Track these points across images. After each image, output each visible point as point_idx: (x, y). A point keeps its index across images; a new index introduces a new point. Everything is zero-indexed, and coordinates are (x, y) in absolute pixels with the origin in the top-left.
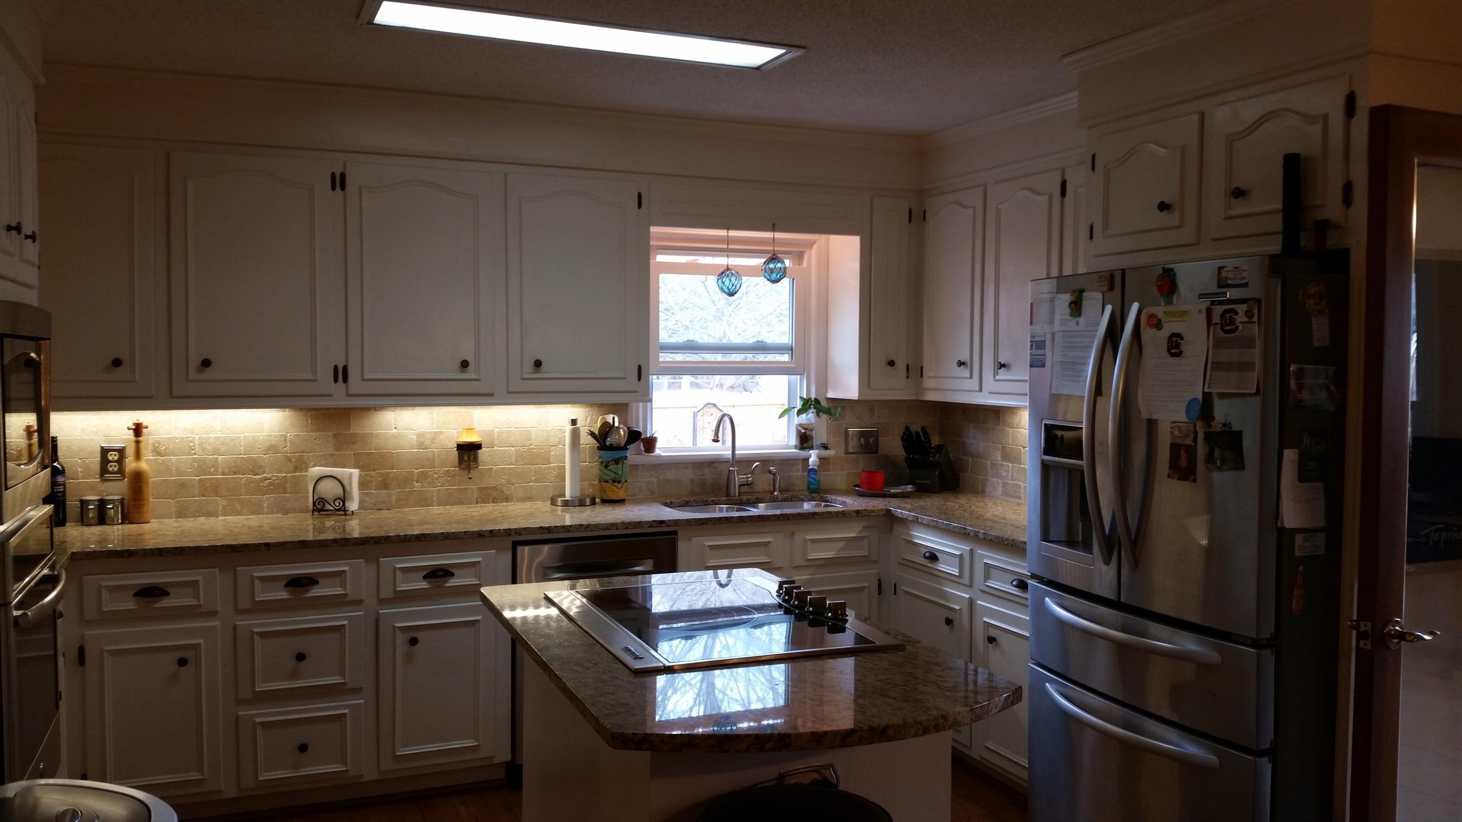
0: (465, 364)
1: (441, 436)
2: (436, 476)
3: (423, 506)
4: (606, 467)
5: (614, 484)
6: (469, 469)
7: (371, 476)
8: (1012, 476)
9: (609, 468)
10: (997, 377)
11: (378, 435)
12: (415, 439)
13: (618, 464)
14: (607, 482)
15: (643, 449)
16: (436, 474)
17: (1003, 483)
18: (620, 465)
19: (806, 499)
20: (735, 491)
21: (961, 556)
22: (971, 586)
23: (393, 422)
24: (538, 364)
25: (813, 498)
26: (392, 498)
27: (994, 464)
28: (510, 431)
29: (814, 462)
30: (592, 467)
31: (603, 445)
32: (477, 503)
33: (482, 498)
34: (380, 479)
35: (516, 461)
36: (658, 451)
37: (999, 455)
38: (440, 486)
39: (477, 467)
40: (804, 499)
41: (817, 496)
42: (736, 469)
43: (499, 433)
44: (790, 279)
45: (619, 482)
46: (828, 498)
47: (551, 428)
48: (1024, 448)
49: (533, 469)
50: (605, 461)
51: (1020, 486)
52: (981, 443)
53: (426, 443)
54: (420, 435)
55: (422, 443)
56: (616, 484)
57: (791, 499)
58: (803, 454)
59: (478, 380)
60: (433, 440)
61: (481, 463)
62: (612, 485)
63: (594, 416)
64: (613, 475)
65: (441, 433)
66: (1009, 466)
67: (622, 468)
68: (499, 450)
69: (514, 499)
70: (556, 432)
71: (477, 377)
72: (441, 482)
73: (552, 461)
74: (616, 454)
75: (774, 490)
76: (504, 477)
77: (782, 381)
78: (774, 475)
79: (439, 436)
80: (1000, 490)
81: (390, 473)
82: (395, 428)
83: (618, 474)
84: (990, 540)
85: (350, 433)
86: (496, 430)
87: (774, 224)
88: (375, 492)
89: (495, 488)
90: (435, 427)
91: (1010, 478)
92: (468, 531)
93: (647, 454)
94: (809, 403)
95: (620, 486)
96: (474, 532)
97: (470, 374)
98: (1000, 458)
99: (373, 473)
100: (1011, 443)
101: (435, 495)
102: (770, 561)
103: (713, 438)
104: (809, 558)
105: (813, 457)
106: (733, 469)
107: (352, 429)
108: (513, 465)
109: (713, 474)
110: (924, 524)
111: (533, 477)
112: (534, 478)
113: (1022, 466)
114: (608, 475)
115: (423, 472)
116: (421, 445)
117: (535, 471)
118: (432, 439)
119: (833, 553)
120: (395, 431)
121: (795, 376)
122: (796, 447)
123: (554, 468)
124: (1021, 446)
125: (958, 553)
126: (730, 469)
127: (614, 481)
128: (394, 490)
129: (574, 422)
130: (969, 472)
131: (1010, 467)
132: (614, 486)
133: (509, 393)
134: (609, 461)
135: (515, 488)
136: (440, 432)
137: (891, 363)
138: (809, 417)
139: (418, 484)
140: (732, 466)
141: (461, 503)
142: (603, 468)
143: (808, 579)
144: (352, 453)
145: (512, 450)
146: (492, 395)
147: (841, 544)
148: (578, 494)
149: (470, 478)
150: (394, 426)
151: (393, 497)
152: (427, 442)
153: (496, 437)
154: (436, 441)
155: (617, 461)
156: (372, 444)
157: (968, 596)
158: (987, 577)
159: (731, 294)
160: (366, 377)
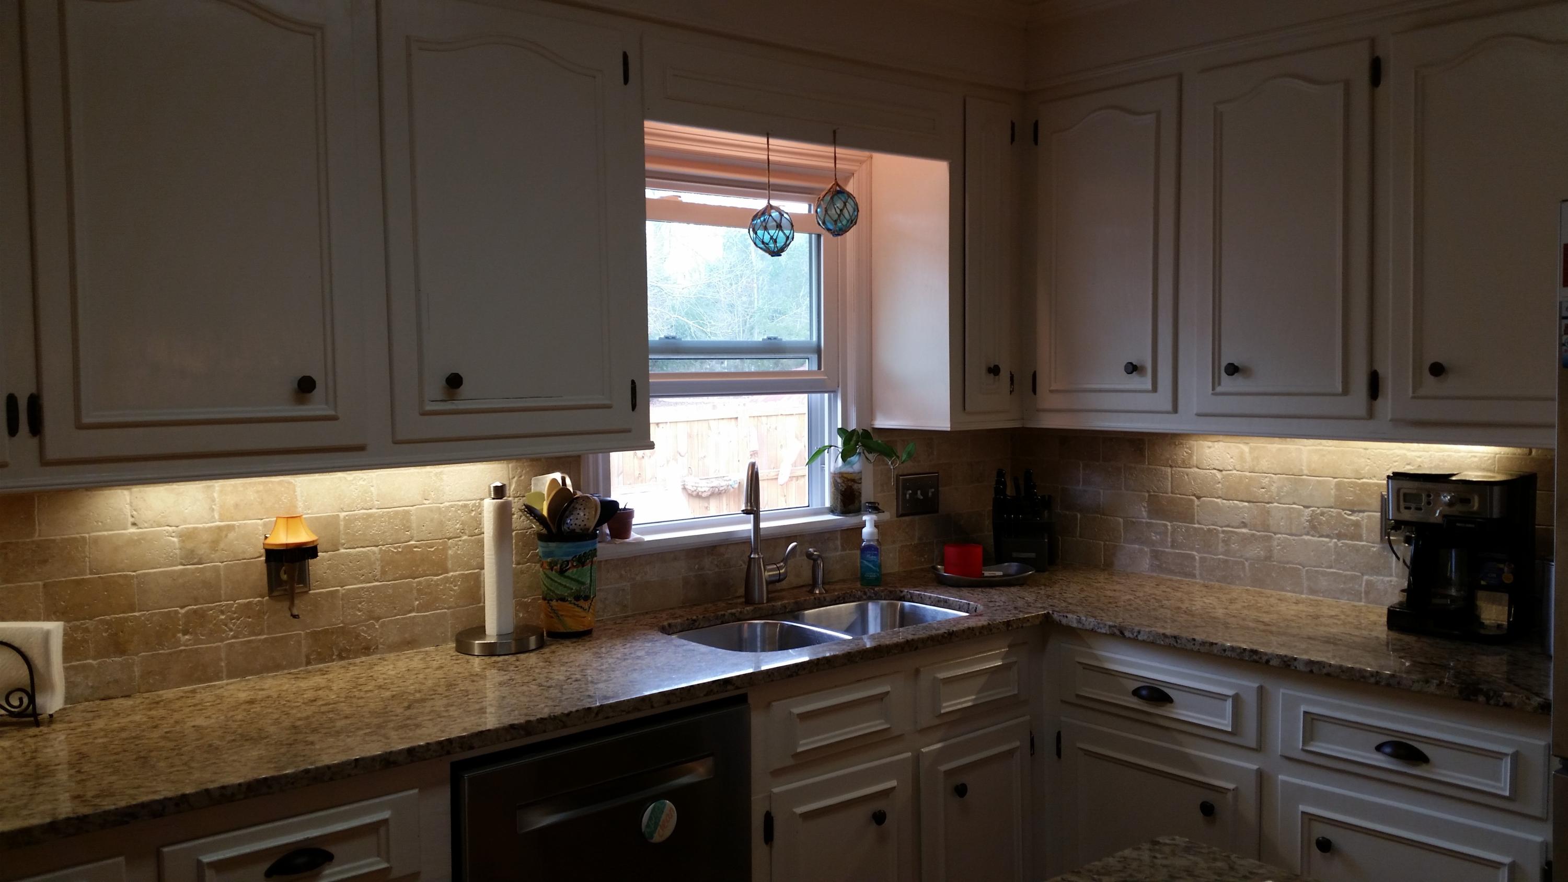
0: (306, 386)
1: (232, 535)
2: (223, 617)
3: (200, 681)
4: (562, 572)
5: (576, 603)
6: (291, 597)
7: (87, 630)
8: (1173, 541)
9: (567, 574)
10: (1219, 389)
11: (96, 540)
12: (177, 545)
13: (583, 567)
14: (563, 599)
15: (608, 531)
16: (222, 612)
17: (1152, 551)
18: (587, 567)
19: (865, 597)
20: (761, 592)
21: (1236, 699)
22: (1259, 748)
23: (127, 510)
24: (454, 381)
25: (876, 593)
26: (134, 672)
27: (1134, 523)
28: (370, 516)
29: (871, 534)
30: (522, 572)
31: (554, 531)
32: (308, 663)
33: (319, 654)
34: (104, 634)
35: (384, 572)
36: (634, 536)
37: (1143, 509)
38: (234, 637)
39: (307, 592)
40: (861, 597)
41: (883, 591)
42: (762, 556)
43: (349, 521)
44: (810, 234)
45: (586, 598)
46: (904, 593)
47: (447, 504)
48: (1198, 498)
49: (415, 585)
50: (560, 561)
51: (1193, 558)
52: (1102, 491)
53: (201, 552)
54: (186, 536)
55: (192, 551)
56: (581, 603)
57: (844, 598)
58: (850, 521)
59: (334, 418)
60: (214, 545)
61: (313, 583)
62: (575, 604)
63: (523, 477)
64: (574, 587)
65: (231, 528)
66: (1166, 526)
67: (591, 573)
68: (349, 554)
69: (380, 646)
70: (456, 511)
71: (332, 413)
72: (234, 628)
73: (450, 566)
74: (583, 548)
75: (814, 585)
76: (360, 606)
77: (798, 403)
78: (815, 560)
79: (226, 536)
80: (1145, 564)
81: (126, 619)
82: (134, 524)
83: (583, 583)
84: (1328, 675)
85: (33, 542)
86: (342, 515)
87: (834, 132)
88: (94, 662)
89: (343, 631)
90: (217, 517)
91: (1169, 544)
92: (362, 759)
93: (618, 541)
94: (854, 438)
95: (586, 605)
96: (374, 759)
97: (316, 406)
98: (1145, 514)
99: (89, 624)
100: (1170, 490)
101: (223, 655)
102: (889, 726)
103: (743, 508)
104: (943, 711)
105: (869, 526)
106: (757, 556)
107: (37, 534)
108: (377, 581)
109: (717, 566)
110: (1143, 641)
111: (416, 599)
112: (417, 602)
113: (1196, 526)
114: (565, 586)
115: (195, 611)
116: (190, 557)
117: (419, 590)
118: (213, 542)
119: (973, 697)
120: (133, 530)
121: (819, 395)
122: (832, 511)
123: (453, 581)
124: (1194, 495)
125: (1231, 692)
126: (752, 556)
127: (577, 598)
128: (137, 654)
129: (499, 492)
130: (1078, 534)
131: (1169, 527)
132: (578, 606)
133: (396, 442)
134: (568, 562)
135: (382, 625)
136: (228, 526)
137: (994, 370)
138: (856, 463)
139: (187, 637)
140: (755, 550)
141: (277, 667)
142: (553, 574)
143: (940, 749)
144: (40, 583)
145: (374, 553)
146: (361, 448)
147: (982, 680)
148: (510, 628)
149: (294, 616)
150: (131, 520)
151: (136, 669)
152: (203, 550)
153: (342, 528)
154: (222, 545)
155: (581, 561)
156: (84, 561)
157: (1255, 767)
158: (1309, 736)
159: (777, 253)
160: (86, 420)
